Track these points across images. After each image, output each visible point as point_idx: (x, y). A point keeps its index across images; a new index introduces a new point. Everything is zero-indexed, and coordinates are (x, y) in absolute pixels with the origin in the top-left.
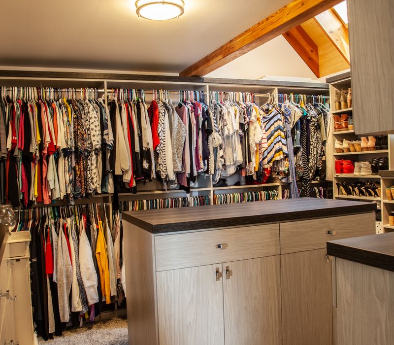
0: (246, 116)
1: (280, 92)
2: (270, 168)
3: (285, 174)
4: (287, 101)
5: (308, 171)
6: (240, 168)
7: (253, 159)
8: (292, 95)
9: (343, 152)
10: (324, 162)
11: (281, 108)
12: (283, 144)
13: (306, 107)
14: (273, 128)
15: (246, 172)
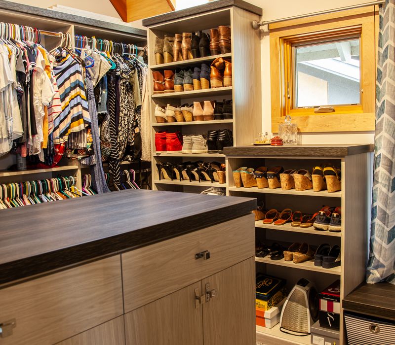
0: (28, 61)
1: (78, 32)
2: (64, 144)
3: (87, 153)
4: (88, 47)
5: (117, 149)
6: (19, 144)
7: (40, 129)
8: (94, 39)
9: (166, 121)
10: (138, 136)
11: (79, 54)
12: (84, 108)
13: (113, 58)
14: (67, 85)
15: (28, 150)
